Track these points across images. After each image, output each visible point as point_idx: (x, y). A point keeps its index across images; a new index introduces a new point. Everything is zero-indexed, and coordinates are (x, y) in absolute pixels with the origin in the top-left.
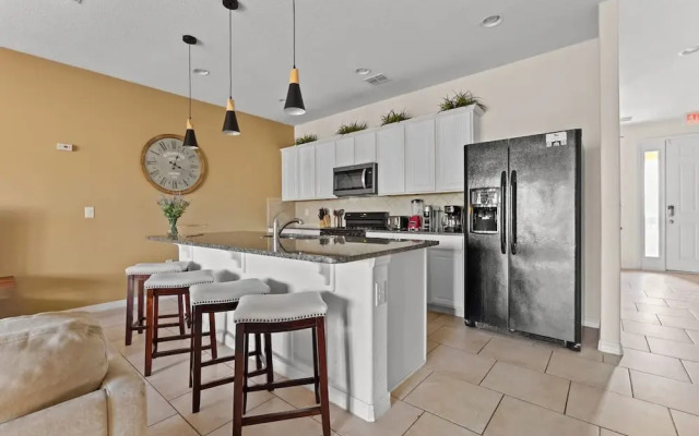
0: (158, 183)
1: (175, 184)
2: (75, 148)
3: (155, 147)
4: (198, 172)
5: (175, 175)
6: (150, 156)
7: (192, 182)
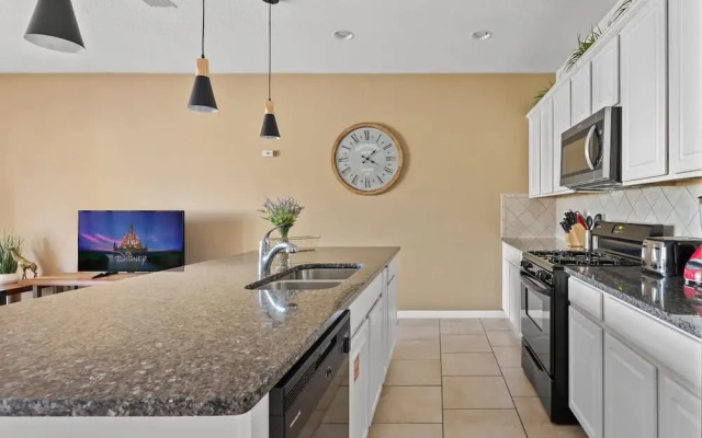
0: (350, 182)
1: (367, 183)
2: (276, 153)
3: (347, 141)
4: (395, 166)
5: (367, 170)
6: (342, 152)
7: (388, 178)
